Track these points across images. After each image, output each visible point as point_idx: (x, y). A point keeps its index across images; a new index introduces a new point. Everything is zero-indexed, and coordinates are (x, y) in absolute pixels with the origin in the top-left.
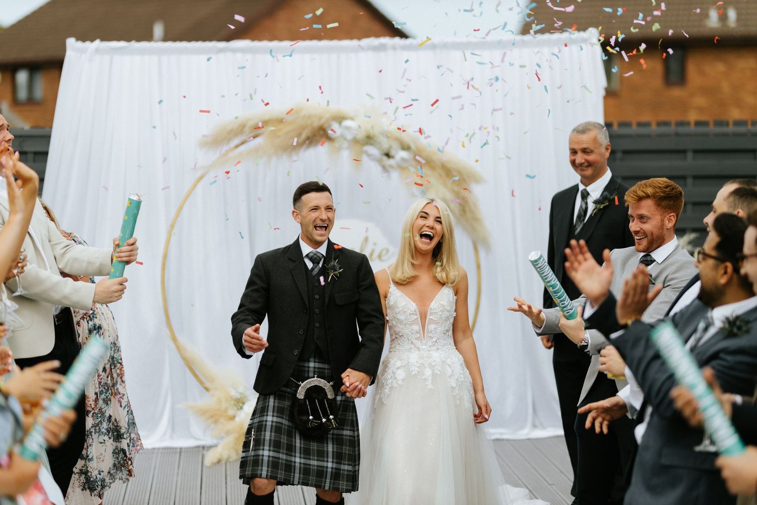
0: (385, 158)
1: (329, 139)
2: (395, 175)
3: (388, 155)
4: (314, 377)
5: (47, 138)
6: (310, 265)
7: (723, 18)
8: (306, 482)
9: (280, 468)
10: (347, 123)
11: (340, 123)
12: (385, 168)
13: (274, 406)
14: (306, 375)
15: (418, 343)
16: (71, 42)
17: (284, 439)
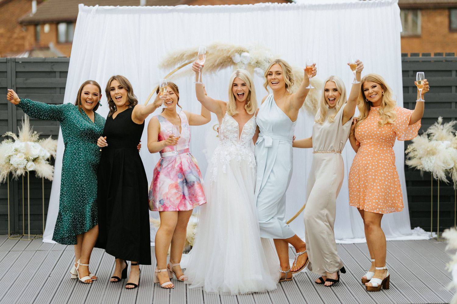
1: (234, 64)
5: (67, 63)
10: (245, 54)
11: (240, 54)
15: (236, 143)
16: (81, 6)
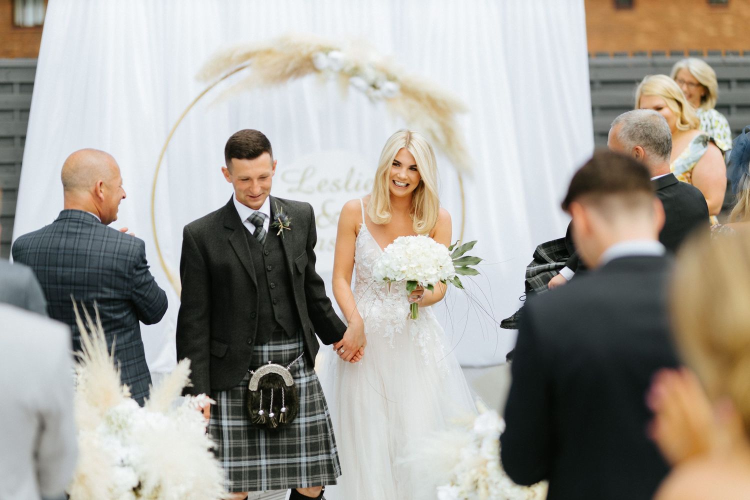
0: (371, 89)
1: (316, 70)
2: (381, 106)
3: (374, 86)
4: (268, 364)
6: (251, 229)
8: (276, 484)
9: (243, 477)
10: (334, 54)
11: (327, 54)
12: (371, 100)
13: (227, 407)
14: (260, 361)
15: (382, 295)
17: (244, 443)
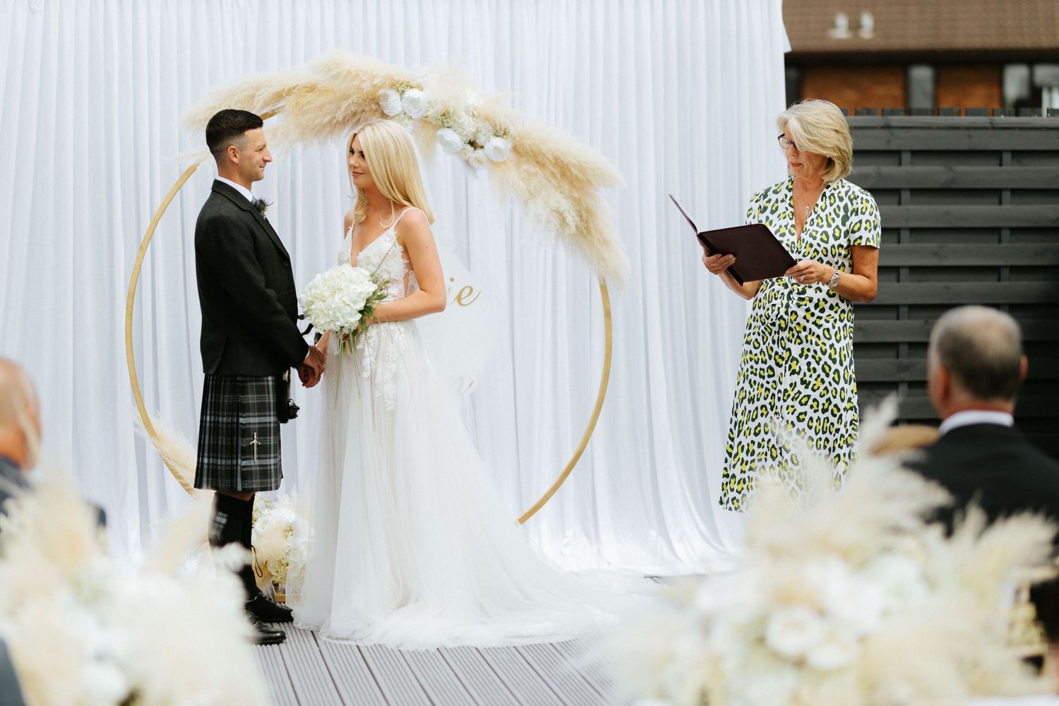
0: (469, 148)
3: (473, 144)
7: (855, 26)
10: (413, 94)
11: (402, 92)
12: (468, 164)
